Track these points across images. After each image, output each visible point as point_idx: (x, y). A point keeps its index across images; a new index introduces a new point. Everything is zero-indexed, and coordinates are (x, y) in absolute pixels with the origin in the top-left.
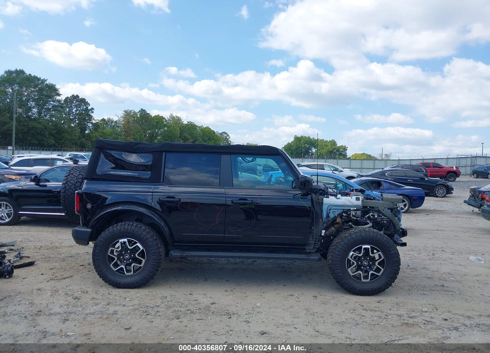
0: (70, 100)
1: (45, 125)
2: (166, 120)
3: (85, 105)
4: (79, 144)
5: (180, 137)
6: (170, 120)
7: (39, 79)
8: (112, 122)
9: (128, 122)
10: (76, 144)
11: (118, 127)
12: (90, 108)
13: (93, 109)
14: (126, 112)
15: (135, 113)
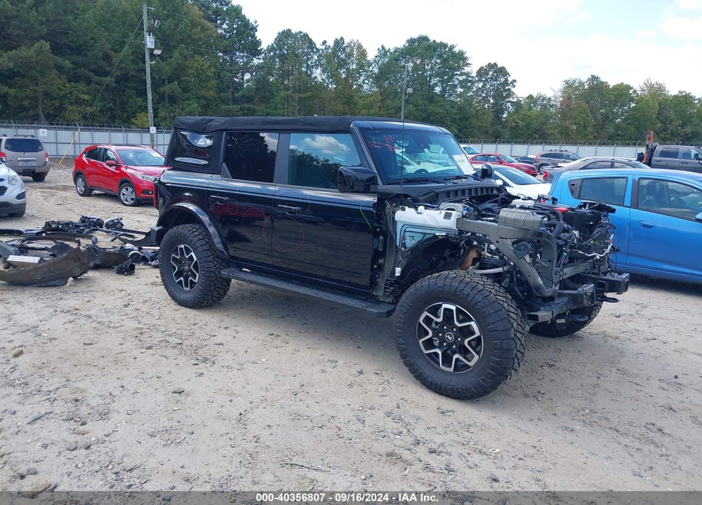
0: (485, 70)
1: (448, 108)
2: (635, 91)
3: (504, 76)
4: (490, 132)
5: (658, 118)
6: (643, 90)
7: (445, 46)
8: (544, 99)
9: (569, 98)
10: (487, 133)
11: (552, 106)
12: (510, 80)
13: (515, 81)
14: (567, 82)
15: (581, 84)
